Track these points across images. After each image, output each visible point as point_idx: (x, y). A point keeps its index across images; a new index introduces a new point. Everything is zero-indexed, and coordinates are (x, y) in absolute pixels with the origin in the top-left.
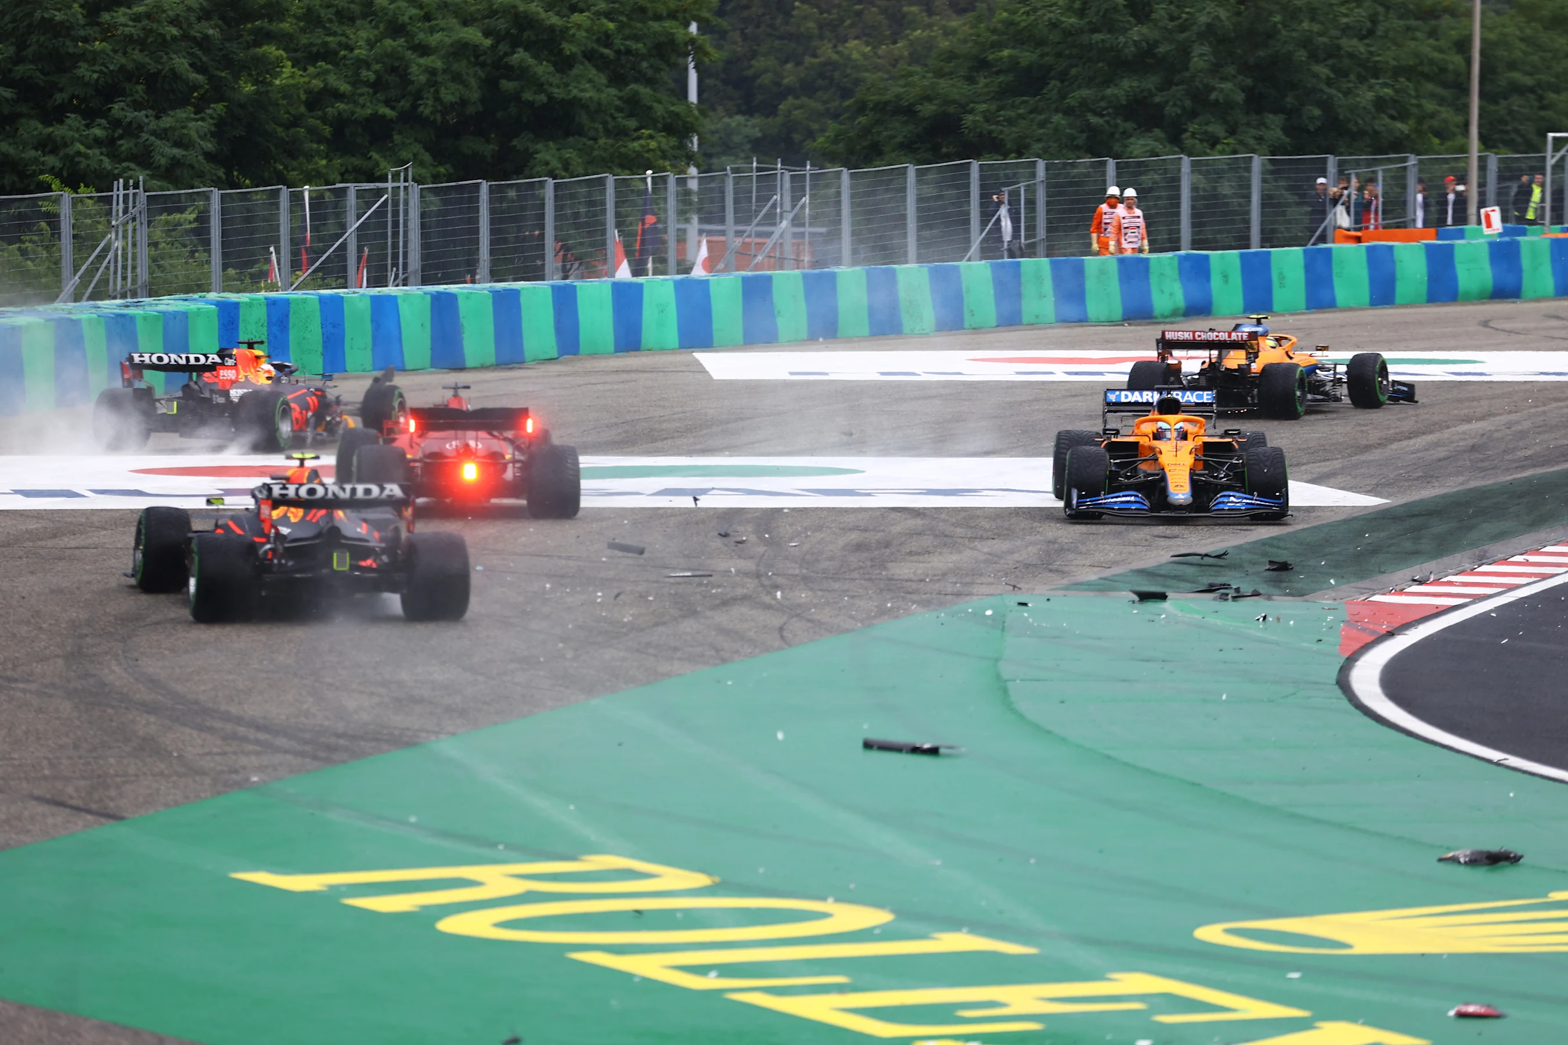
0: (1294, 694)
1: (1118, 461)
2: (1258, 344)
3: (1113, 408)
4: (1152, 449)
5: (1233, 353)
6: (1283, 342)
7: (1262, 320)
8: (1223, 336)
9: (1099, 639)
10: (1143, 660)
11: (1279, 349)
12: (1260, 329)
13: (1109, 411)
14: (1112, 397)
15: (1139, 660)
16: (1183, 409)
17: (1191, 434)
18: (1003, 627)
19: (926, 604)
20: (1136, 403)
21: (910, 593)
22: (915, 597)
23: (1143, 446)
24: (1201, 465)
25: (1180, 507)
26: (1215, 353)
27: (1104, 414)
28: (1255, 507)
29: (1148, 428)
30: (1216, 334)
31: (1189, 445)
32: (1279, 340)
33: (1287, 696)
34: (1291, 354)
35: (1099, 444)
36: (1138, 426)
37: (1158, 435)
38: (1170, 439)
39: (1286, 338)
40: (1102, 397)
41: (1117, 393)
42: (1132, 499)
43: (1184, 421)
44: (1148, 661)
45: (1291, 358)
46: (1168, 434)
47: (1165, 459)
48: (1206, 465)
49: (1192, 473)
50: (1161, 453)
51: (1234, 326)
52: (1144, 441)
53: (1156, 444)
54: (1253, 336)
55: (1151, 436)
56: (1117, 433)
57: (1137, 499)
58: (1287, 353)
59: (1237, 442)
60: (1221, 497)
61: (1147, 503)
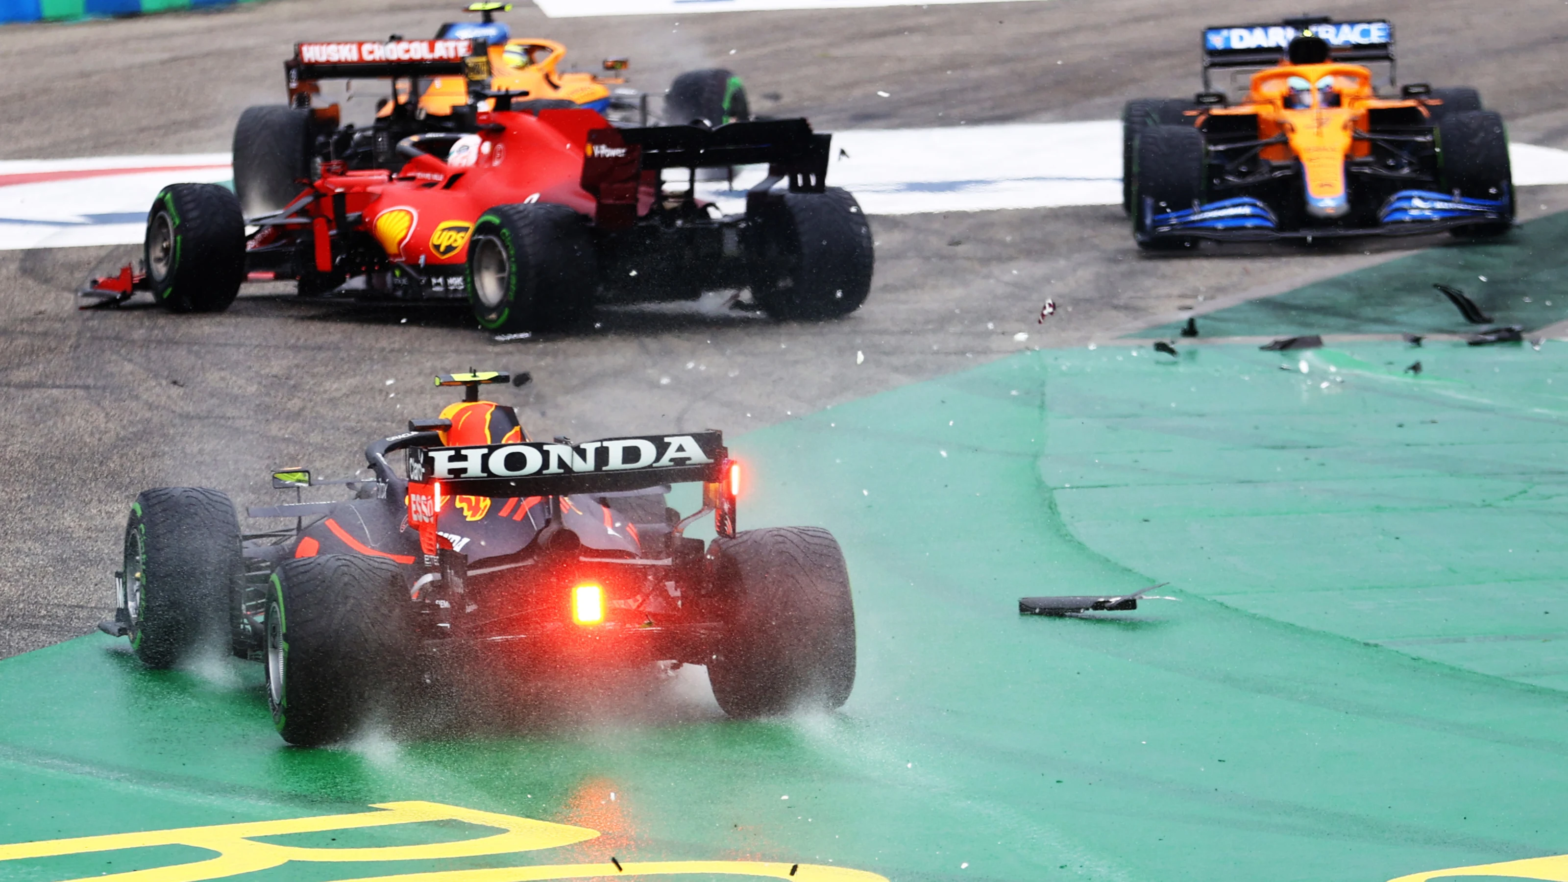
0: (1525, 492)
1: (1221, 148)
2: (488, 63)
3: (1218, 60)
4: (1280, 126)
5: (439, 83)
6: (537, 55)
7: (495, 15)
8: (419, 51)
9: (1201, 416)
10: (1274, 448)
11: (533, 69)
12: (490, 32)
13: (1213, 65)
14: (1217, 41)
15: (1267, 447)
16: (1334, 54)
17: (1348, 95)
18: (1043, 402)
19: (916, 370)
20: (1259, 50)
21: (887, 354)
22: (896, 360)
23: (1267, 122)
24: (1364, 147)
25: (1328, 221)
26: (404, 85)
27: (1206, 68)
28: (1457, 214)
29: (1274, 89)
30: (404, 45)
31: (1343, 114)
32: (530, 51)
33: (1514, 496)
34: (555, 79)
35: (1191, 120)
36: (1256, 85)
37: (1291, 101)
38: (1308, 107)
39: (542, 48)
40: (1198, 39)
41: (1225, 33)
42: (1247, 210)
43: (1335, 73)
44: (1283, 448)
45: (555, 87)
46: (1307, 99)
47: (1301, 141)
48: (1376, 149)
49: (1349, 162)
50: (1293, 130)
51: (437, 28)
52: (1266, 112)
53: (1290, 116)
54: (479, 47)
55: (1279, 103)
56: (1221, 100)
57: (1258, 211)
58: (547, 77)
59: (1428, 107)
60: (1400, 199)
61: (1272, 217)
